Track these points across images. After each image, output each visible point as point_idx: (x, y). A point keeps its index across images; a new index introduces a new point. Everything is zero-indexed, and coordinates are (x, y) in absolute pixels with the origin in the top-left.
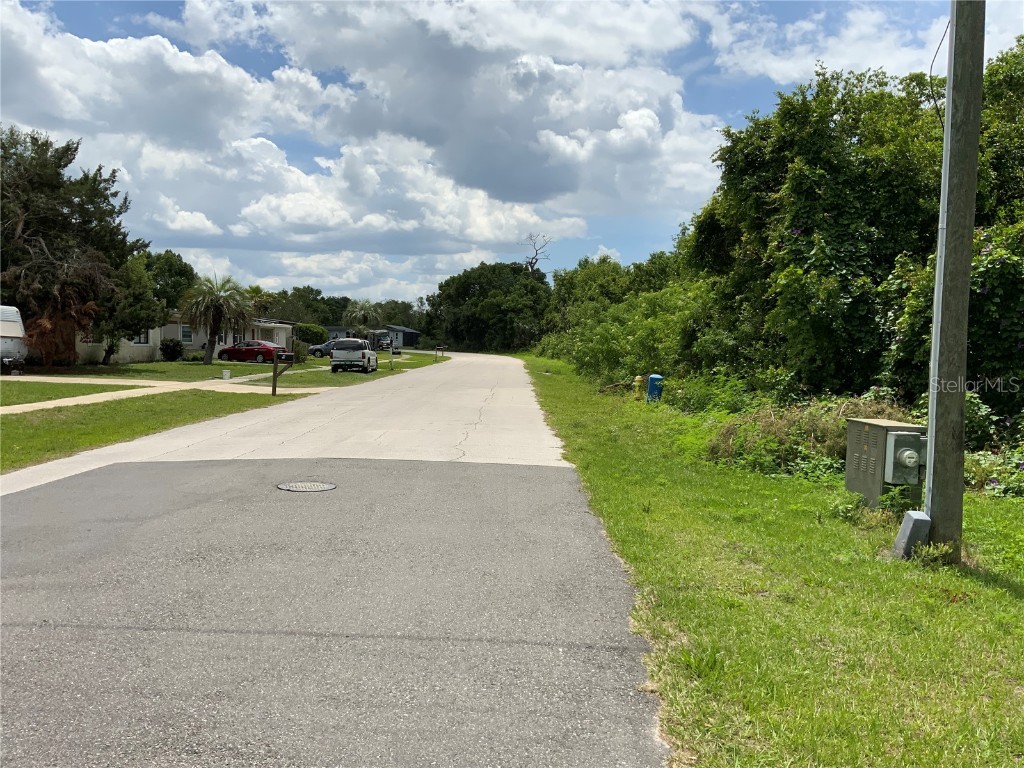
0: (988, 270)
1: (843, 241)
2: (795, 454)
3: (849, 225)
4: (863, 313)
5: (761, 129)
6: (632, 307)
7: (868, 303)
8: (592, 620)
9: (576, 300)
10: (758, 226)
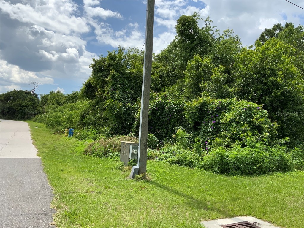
0: (157, 104)
1: (124, 93)
2: (108, 151)
3: (126, 89)
4: (129, 113)
5: (103, 60)
6: (66, 107)
7: (130, 110)
8: (38, 206)
9: (48, 104)
10: (102, 87)
